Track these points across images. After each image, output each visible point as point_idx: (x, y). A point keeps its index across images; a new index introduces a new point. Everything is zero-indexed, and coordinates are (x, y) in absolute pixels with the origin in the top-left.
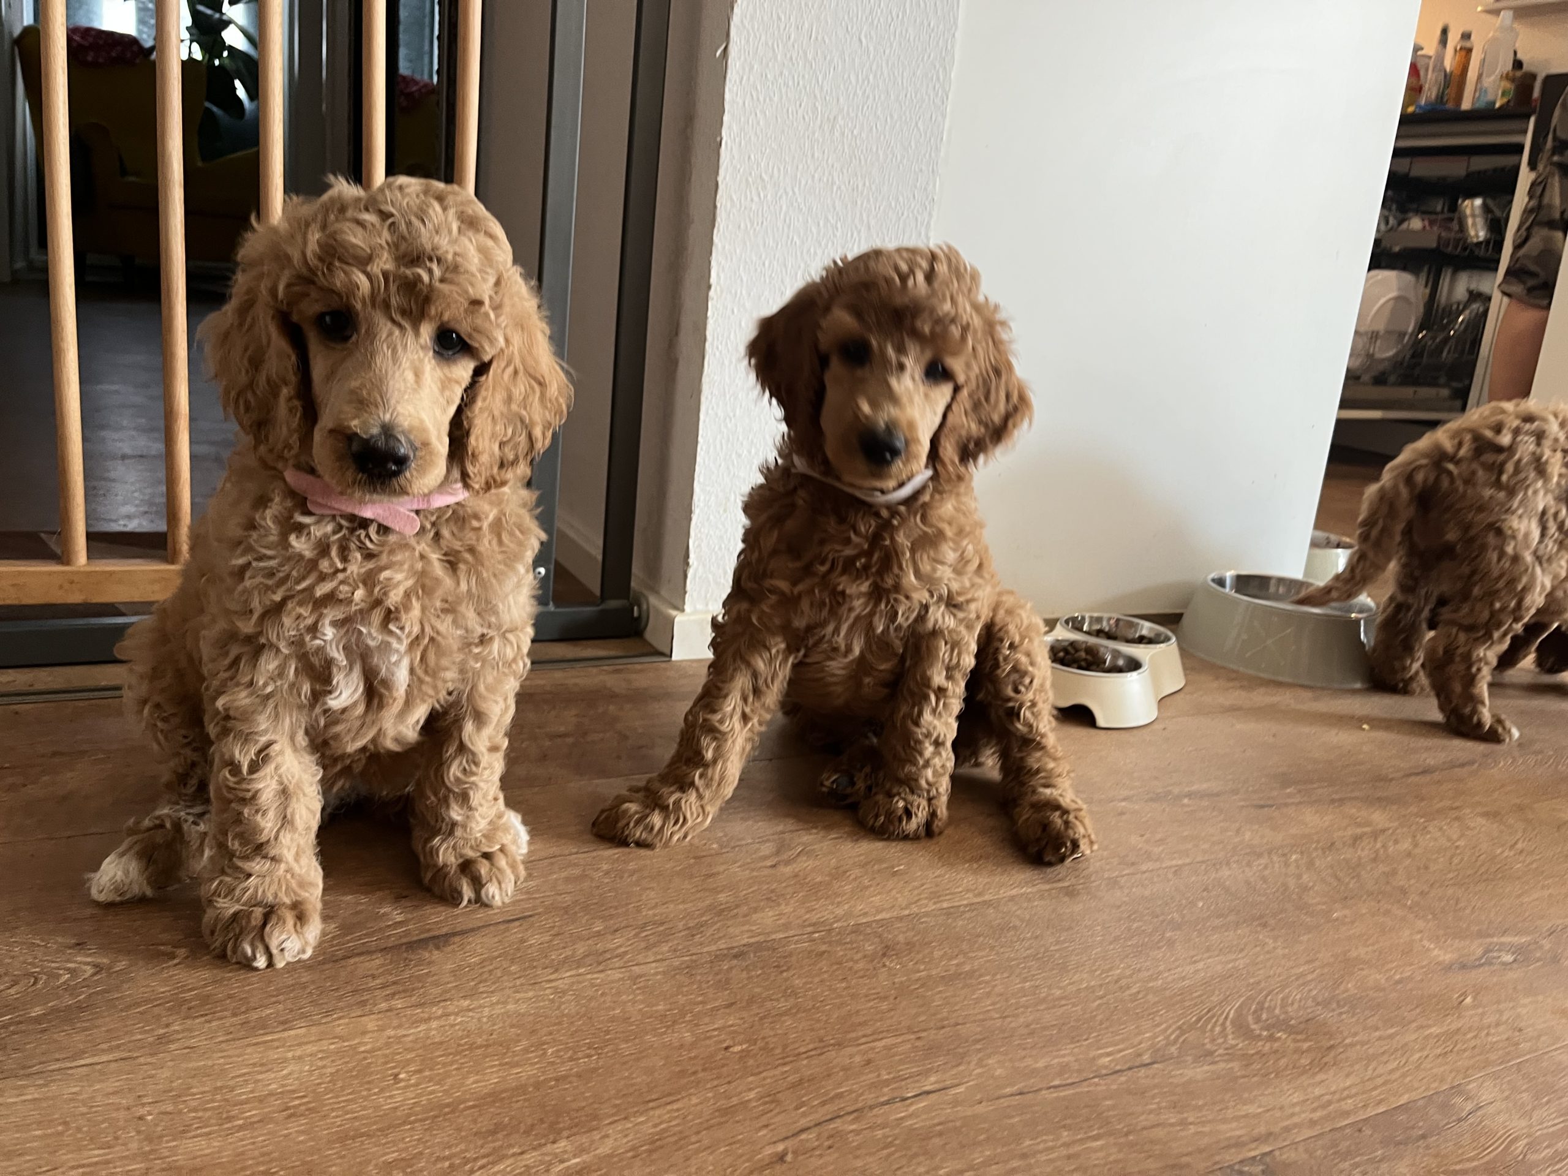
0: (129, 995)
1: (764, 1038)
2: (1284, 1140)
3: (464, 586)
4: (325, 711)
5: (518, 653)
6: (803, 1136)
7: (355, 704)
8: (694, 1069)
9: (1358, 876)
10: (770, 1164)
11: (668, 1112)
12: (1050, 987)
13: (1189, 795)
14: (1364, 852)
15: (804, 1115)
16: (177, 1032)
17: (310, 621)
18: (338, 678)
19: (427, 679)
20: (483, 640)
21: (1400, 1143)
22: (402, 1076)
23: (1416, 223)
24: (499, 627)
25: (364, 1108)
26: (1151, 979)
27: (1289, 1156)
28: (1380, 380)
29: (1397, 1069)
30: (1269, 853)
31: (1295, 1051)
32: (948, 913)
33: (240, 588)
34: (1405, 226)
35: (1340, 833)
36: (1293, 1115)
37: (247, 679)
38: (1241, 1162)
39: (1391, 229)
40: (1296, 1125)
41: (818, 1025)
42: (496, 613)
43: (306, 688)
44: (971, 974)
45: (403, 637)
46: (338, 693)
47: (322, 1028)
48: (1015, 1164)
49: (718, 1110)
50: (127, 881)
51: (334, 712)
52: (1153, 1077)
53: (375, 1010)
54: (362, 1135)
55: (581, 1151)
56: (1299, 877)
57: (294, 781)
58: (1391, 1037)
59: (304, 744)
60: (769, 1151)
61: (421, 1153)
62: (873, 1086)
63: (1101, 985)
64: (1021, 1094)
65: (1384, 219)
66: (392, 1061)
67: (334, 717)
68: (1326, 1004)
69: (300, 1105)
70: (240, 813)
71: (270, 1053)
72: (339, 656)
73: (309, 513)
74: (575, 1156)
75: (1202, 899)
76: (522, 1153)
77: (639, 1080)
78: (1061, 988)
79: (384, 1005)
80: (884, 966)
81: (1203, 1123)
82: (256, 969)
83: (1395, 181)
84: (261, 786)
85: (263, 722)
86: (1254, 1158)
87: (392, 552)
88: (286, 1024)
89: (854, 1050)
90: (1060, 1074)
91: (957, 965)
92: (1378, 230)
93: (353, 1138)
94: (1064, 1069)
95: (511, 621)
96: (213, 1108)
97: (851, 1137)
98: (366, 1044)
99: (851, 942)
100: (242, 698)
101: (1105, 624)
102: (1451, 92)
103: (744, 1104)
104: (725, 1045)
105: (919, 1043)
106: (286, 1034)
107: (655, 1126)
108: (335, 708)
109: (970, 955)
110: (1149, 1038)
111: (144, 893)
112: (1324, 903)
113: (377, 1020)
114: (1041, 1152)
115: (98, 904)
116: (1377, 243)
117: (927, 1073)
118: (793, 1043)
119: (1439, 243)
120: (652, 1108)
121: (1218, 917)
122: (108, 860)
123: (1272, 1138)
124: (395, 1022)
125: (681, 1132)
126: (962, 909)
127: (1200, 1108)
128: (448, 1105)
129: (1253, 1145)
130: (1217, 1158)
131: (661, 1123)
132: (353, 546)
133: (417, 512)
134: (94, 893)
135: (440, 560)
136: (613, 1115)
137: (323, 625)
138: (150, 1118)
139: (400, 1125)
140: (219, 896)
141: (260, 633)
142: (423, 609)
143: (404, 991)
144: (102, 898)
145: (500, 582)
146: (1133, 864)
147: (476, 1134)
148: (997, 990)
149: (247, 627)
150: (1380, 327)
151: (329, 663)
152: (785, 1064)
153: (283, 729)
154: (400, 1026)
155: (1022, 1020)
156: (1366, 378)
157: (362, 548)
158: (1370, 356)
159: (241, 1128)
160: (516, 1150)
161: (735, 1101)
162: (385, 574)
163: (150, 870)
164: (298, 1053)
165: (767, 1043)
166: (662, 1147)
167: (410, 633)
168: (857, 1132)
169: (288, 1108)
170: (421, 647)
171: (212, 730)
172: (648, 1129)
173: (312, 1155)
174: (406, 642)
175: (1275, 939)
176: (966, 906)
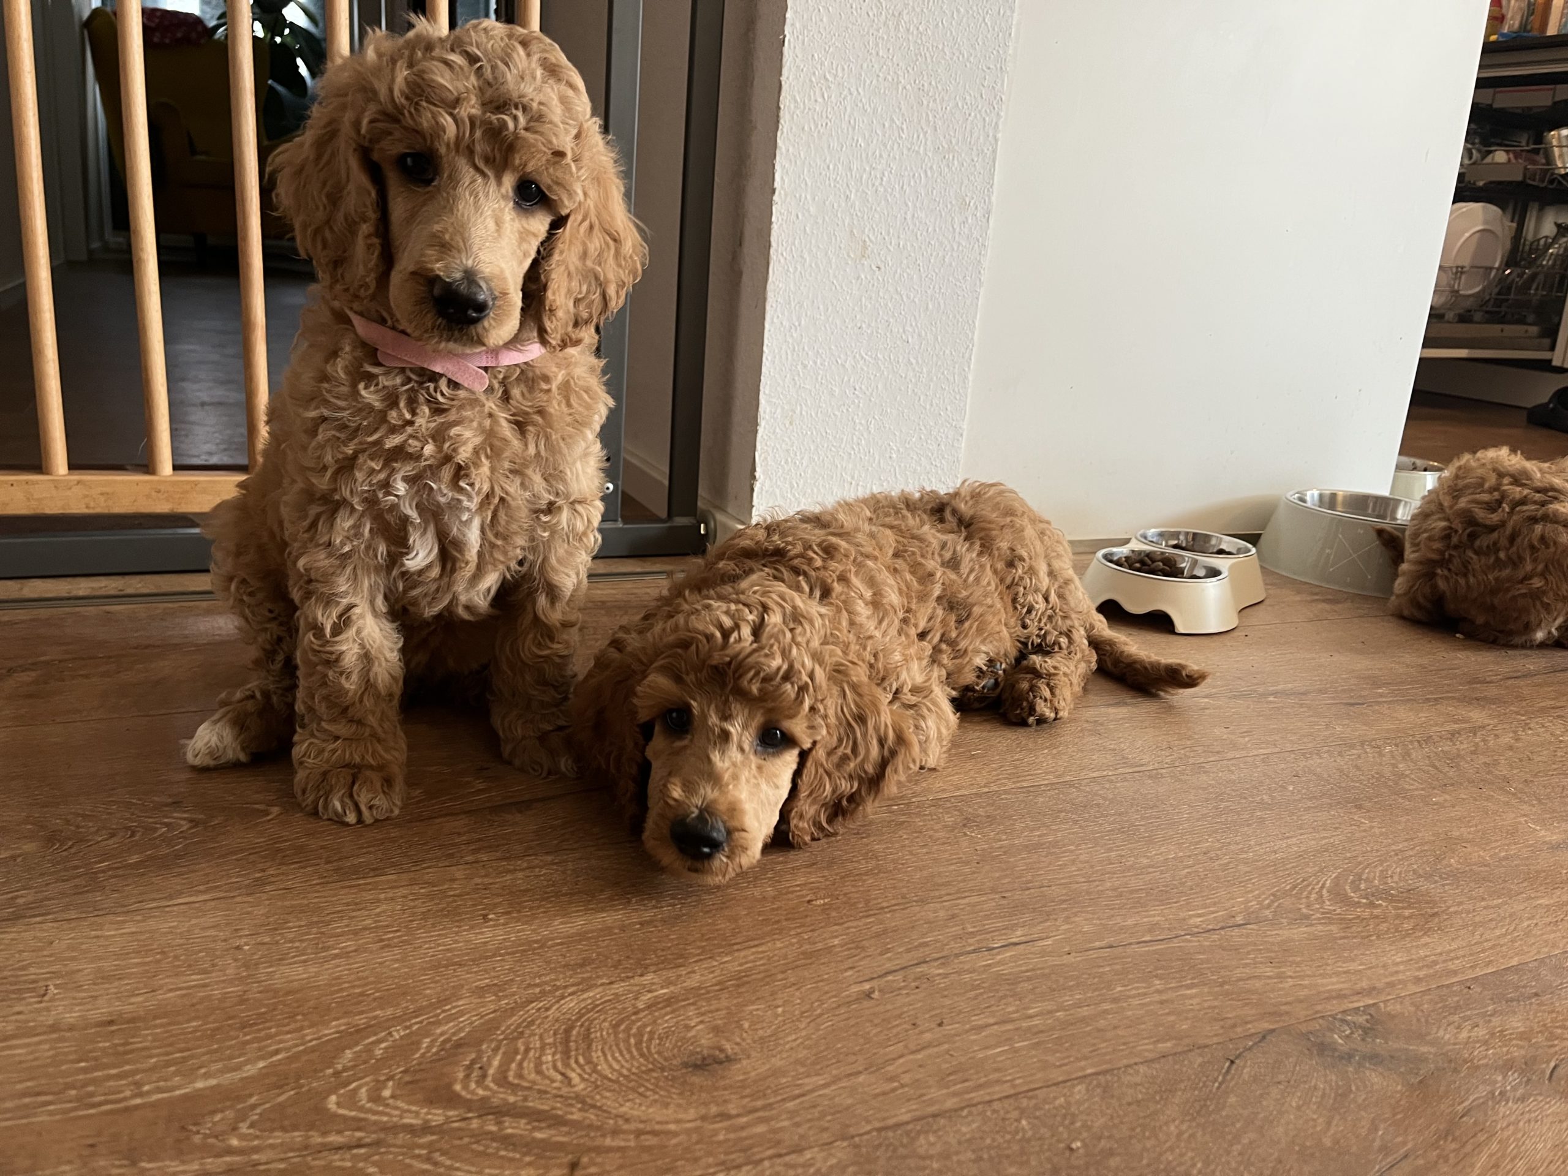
0: (226, 845)
1: (845, 894)
2: (1389, 994)
3: (532, 450)
4: (404, 574)
5: (588, 527)
6: (890, 978)
7: (429, 566)
8: (777, 918)
9: (1458, 766)
10: (857, 1000)
11: (753, 954)
12: (1136, 857)
13: (1275, 694)
14: (1464, 745)
15: (889, 959)
16: (272, 875)
17: (382, 476)
18: (414, 538)
19: (499, 542)
20: (551, 508)
21: (1512, 1000)
22: (490, 916)
23: (1500, 156)
24: (567, 496)
25: (456, 942)
26: (1242, 851)
27: (1395, 1008)
28: (1464, 318)
29: (1505, 935)
30: (1362, 745)
31: (1398, 916)
32: (1028, 791)
33: (314, 444)
34: (1488, 159)
35: (1438, 729)
36: (1397, 972)
37: (325, 539)
38: (1344, 1012)
39: (1474, 163)
40: (1400, 982)
41: (901, 885)
42: (564, 481)
43: (382, 548)
44: (1055, 844)
45: (474, 494)
46: (415, 553)
47: (412, 875)
48: (1106, 1006)
49: (803, 953)
50: (221, 746)
51: (413, 574)
52: (1247, 937)
53: (462, 861)
54: (456, 964)
55: (668, 983)
56: (1394, 766)
57: (375, 646)
58: (1498, 906)
59: (384, 610)
60: (855, 989)
61: (512, 980)
62: (957, 937)
63: (1189, 856)
64: (1111, 947)
65: (1468, 152)
66: (481, 903)
67: (411, 579)
68: (1428, 877)
69: (393, 938)
70: (326, 676)
71: (364, 894)
72: (413, 514)
73: (379, 364)
74: (662, 988)
75: (1293, 783)
76: (611, 983)
77: (723, 926)
78: (1148, 857)
79: (470, 858)
80: (965, 834)
81: (1302, 978)
82: (348, 825)
83: (1478, 113)
84: (344, 648)
85: (342, 584)
86: (1358, 1008)
87: (461, 407)
88: (377, 871)
89: (938, 906)
90: (1150, 931)
91: (1039, 836)
92: (1462, 165)
93: (447, 966)
94: (1152, 928)
95: (579, 490)
96: (311, 940)
97: (938, 980)
98: (455, 889)
99: (930, 814)
100: (321, 560)
101: (1182, 537)
102: (1535, 21)
103: (829, 949)
104: (808, 898)
105: (1004, 902)
106: (377, 879)
107: (741, 965)
108: (413, 570)
109: (1054, 827)
110: (1242, 903)
111: (238, 760)
112: (1423, 789)
113: (465, 870)
114: (1134, 997)
115: (194, 768)
116: (1461, 176)
117: (1013, 928)
118: (875, 899)
119: (1525, 176)
120: (738, 950)
121: (1310, 799)
122: (202, 727)
123: (1374, 992)
124: (483, 872)
125: (766, 971)
126: (1043, 788)
127: (1298, 964)
128: (536, 942)
129: (1355, 998)
130: (1319, 1008)
131: (746, 963)
132: (421, 399)
133: (486, 369)
134: (190, 758)
135: (506, 419)
136: (699, 955)
137: (395, 480)
138: (247, 948)
139: (491, 957)
140: (309, 757)
141: (335, 490)
142: (493, 470)
143: (490, 847)
144: (197, 762)
145: (569, 447)
146: (1218, 752)
147: (564, 966)
148: (1082, 857)
149: (322, 483)
150: (1466, 261)
151: (405, 520)
152: (867, 916)
153: (362, 591)
154: (486, 876)
155: (1109, 884)
156: (1450, 315)
157: (432, 402)
158: (1455, 293)
159: (336, 956)
160: (604, 981)
161: (820, 946)
162: (454, 431)
163: (242, 736)
164: (390, 895)
165: (850, 898)
166: (748, 983)
167: (480, 489)
168: (946, 976)
169: (382, 940)
170: (492, 507)
171: (296, 595)
172: (734, 967)
173: (406, 979)
174: (477, 500)
175: (1371, 819)
176: (1046, 785)
